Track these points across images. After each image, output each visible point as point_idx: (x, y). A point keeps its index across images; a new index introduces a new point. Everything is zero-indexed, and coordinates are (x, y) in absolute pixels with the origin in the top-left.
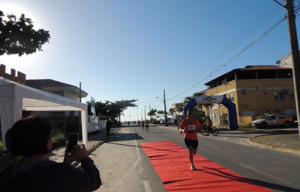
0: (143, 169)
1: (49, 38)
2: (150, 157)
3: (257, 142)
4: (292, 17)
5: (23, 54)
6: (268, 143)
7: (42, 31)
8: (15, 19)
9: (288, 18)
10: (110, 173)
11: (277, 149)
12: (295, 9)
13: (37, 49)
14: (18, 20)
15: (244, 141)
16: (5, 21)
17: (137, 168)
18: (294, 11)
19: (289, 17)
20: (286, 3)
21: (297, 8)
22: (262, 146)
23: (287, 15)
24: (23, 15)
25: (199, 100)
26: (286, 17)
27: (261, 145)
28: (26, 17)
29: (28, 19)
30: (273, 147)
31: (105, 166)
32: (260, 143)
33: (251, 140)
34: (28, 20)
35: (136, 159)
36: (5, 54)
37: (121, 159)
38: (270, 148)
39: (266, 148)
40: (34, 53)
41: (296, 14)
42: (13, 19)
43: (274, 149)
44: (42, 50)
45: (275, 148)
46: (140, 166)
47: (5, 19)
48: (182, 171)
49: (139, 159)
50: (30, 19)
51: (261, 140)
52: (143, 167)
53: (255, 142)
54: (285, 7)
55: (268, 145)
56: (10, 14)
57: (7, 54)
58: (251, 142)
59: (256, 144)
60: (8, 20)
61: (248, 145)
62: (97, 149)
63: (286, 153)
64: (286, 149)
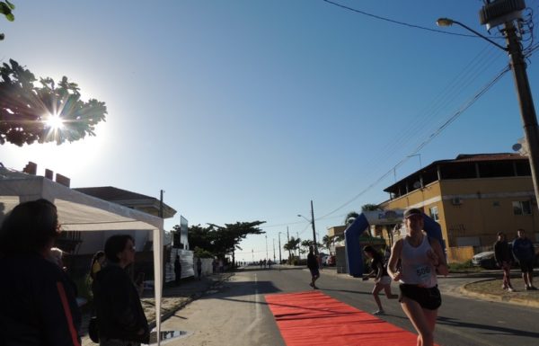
0: (261, 335)
1: (105, 114)
2: (277, 316)
3: (475, 291)
4: (519, 66)
5: (64, 141)
6: (497, 292)
7: (94, 102)
8: (53, 84)
9: (513, 68)
10: (205, 342)
11: (511, 302)
12: (523, 53)
13: (87, 133)
14: (56, 86)
15: (453, 290)
16: (36, 89)
17: (252, 333)
18: (523, 57)
19: (515, 65)
20: (508, 43)
21: (527, 50)
22: (484, 297)
23: (512, 63)
24: (65, 79)
25: (372, 218)
26: (510, 65)
27: (483, 295)
28: (69, 81)
29: (72, 84)
30: (504, 298)
31: (198, 333)
32: (481, 292)
33: (465, 288)
34: (73, 86)
35: (253, 320)
36: (36, 142)
37: (226, 321)
38: (499, 299)
39: (492, 300)
40: (81, 140)
41: (527, 61)
42: (49, 85)
43: (505, 302)
44: (94, 135)
45: (508, 300)
46: (258, 330)
47: (37, 84)
48: (329, 337)
49: (258, 320)
50: (76, 85)
51: (486, 287)
52: (261, 332)
53: (472, 291)
54: (506, 49)
55: (496, 294)
56: (45, 78)
57: (39, 142)
58: (465, 292)
59: (474, 294)
60: (40, 86)
61: (459, 296)
62: (187, 307)
63: (525, 307)
64: (526, 301)
